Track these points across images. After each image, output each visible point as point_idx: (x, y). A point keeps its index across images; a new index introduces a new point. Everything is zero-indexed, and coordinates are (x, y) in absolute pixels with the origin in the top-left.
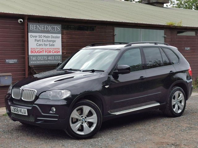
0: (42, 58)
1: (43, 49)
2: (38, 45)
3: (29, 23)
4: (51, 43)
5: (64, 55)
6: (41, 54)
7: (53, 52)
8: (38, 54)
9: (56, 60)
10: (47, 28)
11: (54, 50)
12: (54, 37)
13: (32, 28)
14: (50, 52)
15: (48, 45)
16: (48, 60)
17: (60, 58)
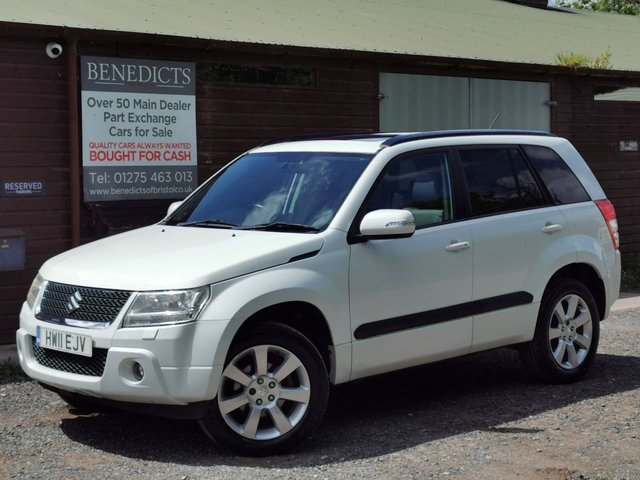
0: (128, 177)
1: (130, 145)
2: (114, 131)
3: (83, 58)
4: (161, 126)
5: (204, 167)
6: (125, 163)
7: (168, 156)
8: (114, 163)
9: (178, 185)
10: (145, 75)
11: (171, 150)
12: (169, 106)
13: (93, 74)
14: (156, 156)
15: (151, 133)
16: (150, 184)
17: (190, 177)
